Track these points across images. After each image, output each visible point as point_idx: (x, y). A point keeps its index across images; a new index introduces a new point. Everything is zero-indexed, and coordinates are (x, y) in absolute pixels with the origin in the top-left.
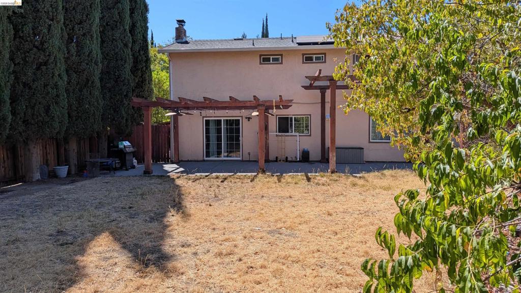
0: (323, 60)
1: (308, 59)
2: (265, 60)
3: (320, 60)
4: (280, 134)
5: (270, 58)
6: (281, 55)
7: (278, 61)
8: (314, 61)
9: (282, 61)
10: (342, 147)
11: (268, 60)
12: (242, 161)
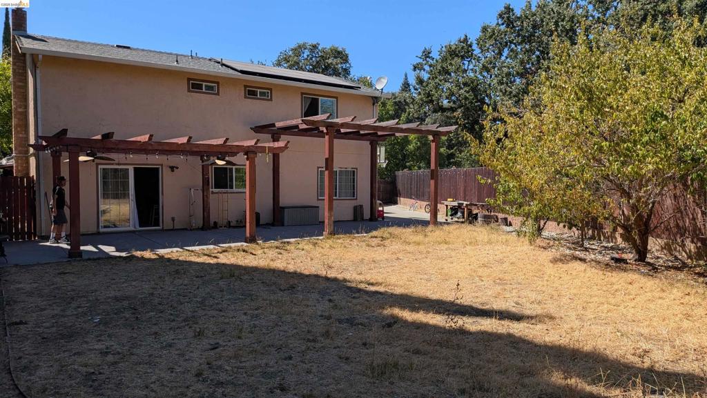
0: (268, 97)
1: (251, 93)
2: (195, 86)
3: (265, 95)
4: (217, 190)
5: (202, 85)
6: (218, 83)
7: (212, 90)
8: (258, 96)
9: (218, 90)
10: (291, 205)
11: (200, 87)
12: (163, 230)
